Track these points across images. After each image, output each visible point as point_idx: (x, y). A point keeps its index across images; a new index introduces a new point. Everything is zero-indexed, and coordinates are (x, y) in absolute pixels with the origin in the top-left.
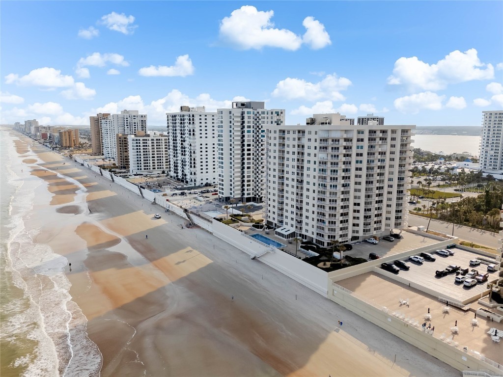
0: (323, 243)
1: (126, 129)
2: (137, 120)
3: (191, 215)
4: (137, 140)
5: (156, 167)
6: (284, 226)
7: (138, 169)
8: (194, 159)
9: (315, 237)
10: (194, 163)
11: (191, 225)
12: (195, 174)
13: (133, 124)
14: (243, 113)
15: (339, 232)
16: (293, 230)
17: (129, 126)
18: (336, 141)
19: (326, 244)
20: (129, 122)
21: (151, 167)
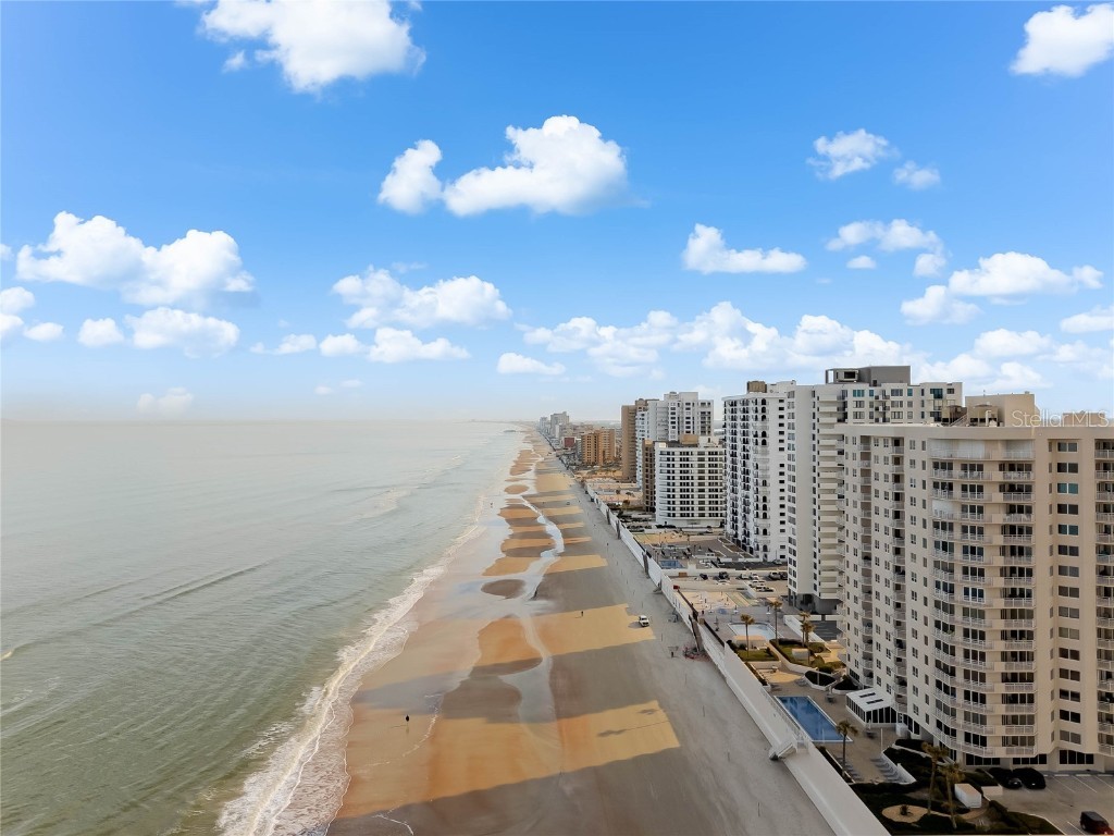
0: (953, 754)
1: (670, 429)
2: (696, 412)
3: (701, 628)
4: (668, 454)
5: (707, 512)
6: (876, 688)
7: (669, 515)
8: (765, 499)
9: (931, 728)
10: (765, 507)
11: (697, 652)
12: (765, 532)
13: (686, 420)
14: (844, 394)
15: (995, 730)
16: (889, 701)
17: (676, 425)
18: (972, 468)
19: (960, 759)
20: (676, 416)
21: (696, 512)
